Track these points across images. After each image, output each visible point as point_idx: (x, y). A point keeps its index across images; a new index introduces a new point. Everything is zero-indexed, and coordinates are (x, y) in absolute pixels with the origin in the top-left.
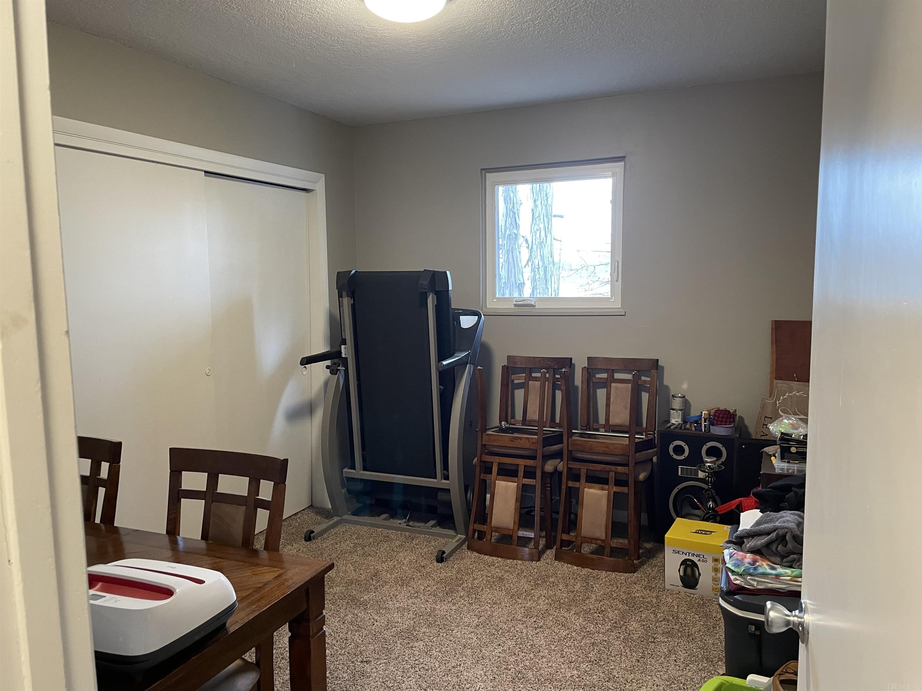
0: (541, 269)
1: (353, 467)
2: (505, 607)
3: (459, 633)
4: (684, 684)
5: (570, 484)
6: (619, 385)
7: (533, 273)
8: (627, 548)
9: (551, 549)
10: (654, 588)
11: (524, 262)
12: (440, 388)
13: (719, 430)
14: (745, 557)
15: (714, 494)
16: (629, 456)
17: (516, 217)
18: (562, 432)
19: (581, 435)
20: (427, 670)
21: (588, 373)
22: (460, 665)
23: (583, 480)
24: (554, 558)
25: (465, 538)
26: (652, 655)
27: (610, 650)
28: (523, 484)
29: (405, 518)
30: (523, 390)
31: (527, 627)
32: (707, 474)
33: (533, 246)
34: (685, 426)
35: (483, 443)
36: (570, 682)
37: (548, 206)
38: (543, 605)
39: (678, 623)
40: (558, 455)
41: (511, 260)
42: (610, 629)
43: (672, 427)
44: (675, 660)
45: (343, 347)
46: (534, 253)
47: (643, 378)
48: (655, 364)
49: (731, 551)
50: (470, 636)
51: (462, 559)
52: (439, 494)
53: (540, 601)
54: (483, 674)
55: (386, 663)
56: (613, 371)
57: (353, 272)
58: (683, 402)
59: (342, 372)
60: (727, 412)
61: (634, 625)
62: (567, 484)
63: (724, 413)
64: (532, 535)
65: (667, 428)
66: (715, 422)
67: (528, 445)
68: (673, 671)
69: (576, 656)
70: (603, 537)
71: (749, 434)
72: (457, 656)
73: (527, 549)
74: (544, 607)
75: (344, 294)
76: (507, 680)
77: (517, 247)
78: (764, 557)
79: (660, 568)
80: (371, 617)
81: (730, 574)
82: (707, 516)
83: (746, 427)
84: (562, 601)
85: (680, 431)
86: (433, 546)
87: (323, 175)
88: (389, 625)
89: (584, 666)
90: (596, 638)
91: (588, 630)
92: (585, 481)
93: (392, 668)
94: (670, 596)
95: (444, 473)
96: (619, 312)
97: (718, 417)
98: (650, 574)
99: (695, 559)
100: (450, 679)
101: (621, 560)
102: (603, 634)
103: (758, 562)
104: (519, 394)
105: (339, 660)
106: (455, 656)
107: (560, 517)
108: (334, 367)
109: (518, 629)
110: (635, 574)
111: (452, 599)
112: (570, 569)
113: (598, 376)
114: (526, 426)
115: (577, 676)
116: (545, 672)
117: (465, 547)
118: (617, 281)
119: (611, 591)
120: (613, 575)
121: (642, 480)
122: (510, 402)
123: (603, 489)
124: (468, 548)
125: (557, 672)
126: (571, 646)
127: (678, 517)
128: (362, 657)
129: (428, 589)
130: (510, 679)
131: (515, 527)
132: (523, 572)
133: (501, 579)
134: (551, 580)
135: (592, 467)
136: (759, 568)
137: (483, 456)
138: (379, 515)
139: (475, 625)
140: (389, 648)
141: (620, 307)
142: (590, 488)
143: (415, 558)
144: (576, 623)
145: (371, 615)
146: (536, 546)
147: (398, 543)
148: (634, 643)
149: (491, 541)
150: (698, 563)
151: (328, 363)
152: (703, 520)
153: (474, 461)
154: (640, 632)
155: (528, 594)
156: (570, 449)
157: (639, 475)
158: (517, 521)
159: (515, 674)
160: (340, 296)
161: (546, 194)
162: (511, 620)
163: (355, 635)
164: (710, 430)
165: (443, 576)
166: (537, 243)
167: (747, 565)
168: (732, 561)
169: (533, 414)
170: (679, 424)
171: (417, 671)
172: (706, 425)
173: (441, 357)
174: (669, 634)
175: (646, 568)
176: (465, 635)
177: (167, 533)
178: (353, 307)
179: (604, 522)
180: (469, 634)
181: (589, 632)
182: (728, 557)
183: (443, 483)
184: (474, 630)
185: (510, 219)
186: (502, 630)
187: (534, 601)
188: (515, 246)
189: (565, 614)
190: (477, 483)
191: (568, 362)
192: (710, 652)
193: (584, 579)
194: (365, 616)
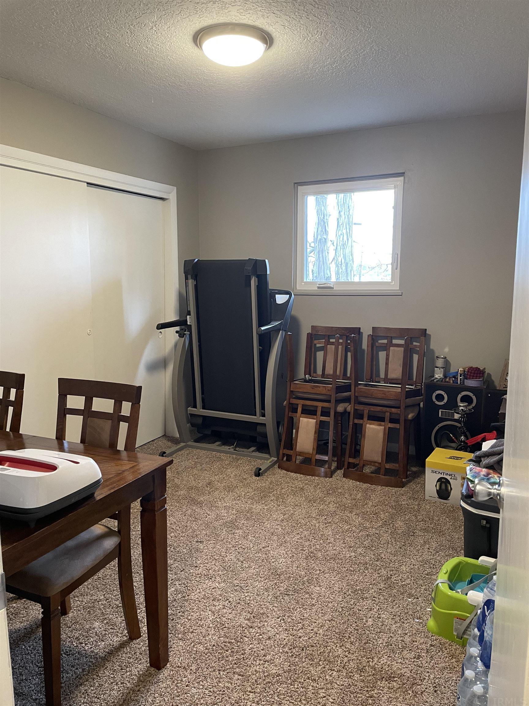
0: (343, 265)
1: (195, 406)
2: (304, 509)
3: (269, 525)
4: (434, 565)
5: (356, 421)
6: (395, 348)
7: (337, 268)
8: (398, 469)
9: (341, 469)
10: (417, 498)
11: (331, 260)
12: (259, 348)
13: (471, 383)
14: (482, 471)
15: (466, 431)
16: (400, 401)
17: (325, 226)
18: (351, 383)
19: (366, 385)
20: (244, 549)
21: (372, 339)
22: (268, 546)
23: (365, 418)
24: (342, 476)
25: (277, 460)
26: (411, 544)
27: (380, 540)
28: (320, 421)
29: (233, 445)
30: (323, 352)
31: (319, 522)
32: (460, 415)
33: (338, 247)
34: (445, 380)
35: (291, 390)
36: (348, 560)
37: (350, 216)
38: (332, 507)
39: (433, 523)
40: (347, 400)
41: (321, 259)
42: (381, 525)
43: (435, 380)
44: (429, 548)
45: (188, 317)
46: (338, 252)
47: (415, 343)
48: (424, 332)
49: (471, 466)
50: (277, 527)
51: (275, 474)
52: (258, 427)
53: (331, 505)
54: (285, 553)
55: (214, 543)
56: (392, 338)
57: (196, 260)
58: (445, 361)
59: (188, 336)
60: (477, 369)
61: (399, 523)
62: (353, 421)
63: (475, 370)
64: (326, 458)
65: (432, 381)
66: (468, 377)
67: (324, 392)
68: (426, 556)
69: (355, 543)
70: (380, 461)
71: (495, 387)
72: (267, 540)
73: (323, 469)
74: (333, 509)
75: (189, 277)
76: (302, 557)
77: (326, 249)
78: (495, 471)
79: (423, 485)
80: (205, 512)
81: (469, 483)
82: (460, 447)
83: (493, 382)
84: (346, 506)
85: (442, 383)
86: (252, 465)
87: (175, 188)
88: (218, 517)
89: (360, 550)
90: (370, 531)
91: (364, 525)
92: (367, 419)
93: (219, 546)
94: (428, 505)
95: (262, 412)
96: (397, 293)
97: (471, 373)
98: (414, 489)
99: (448, 477)
100: (261, 556)
101: (393, 478)
102: (376, 529)
103: (491, 474)
104: (320, 355)
105: (181, 540)
106: (265, 540)
107: (348, 447)
108: (182, 332)
109: (312, 524)
110: (403, 489)
111: (265, 502)
112: (354, 484)
113: (380, 341)
114: (325, 378)
115: (354, 556)
116: (331, 553)
117: (276, 466)
118: (396, 269)
119: (384, 500)
120: (387, 488)
121: (411, 419)
122: (313, 361)
123: (380, 425)
124: (279, 468)
125: (340, 553)
126: (351, 536)
127: (437, 447)
128: (197, 538)
129: (248, 494)
130: (305, 557)
131: (314, 452)
132: (318, 485)
133: (302, 489)
134: (340, 491)
135: (373, 408)
136: (492, 479)
137: (291, 399)
138: (214, 443)
139: (281, 520)
140: (217, 533)
141: (398, 289)
142: (370, 424)
143: (239, 473)
144: (356, 521)
145: (205, 511)
146: (330, 467)
147: (227, 462)
148: (399, 536)
149: (296, 462)
150: (450, 480)
151: (177, 328)
152: (456, 450)
153: (284, 403)
154: (403, 528)
155: (322, 500)
156: (356, 394)
157: (408, 415)
158: (315, 448)
159: (308, 553)
160: (186, 278)
161: (348, 207)
162: (308, 517)
163: (193, 524)
164: (464, 383)
165: (259, 486)
166: (340, 244)
167: (482, 476)
168: (471, 473)
169: (329, 370)
170: (441, 378)
171: (237, 549)
172: (461, 379)
173: (260, 325)
174: (426, 530)
175: (412, 485)
176: (273, 526)
177: (56, 439)
178: (196, 287)
179: (381, 449)
180: (276, 526)
181: (365, 527)
182: (469, 471)
183: (261, 420)
184: (280, 523)
185: (321, 227)
186: (301, 524)
187: (326, 505)
188: (325, 248)
189: (348, 514)
190: (286, 420)
191: (357, 331)
192: (455, 544)
193: (364, 491)
194: (201, 511)
